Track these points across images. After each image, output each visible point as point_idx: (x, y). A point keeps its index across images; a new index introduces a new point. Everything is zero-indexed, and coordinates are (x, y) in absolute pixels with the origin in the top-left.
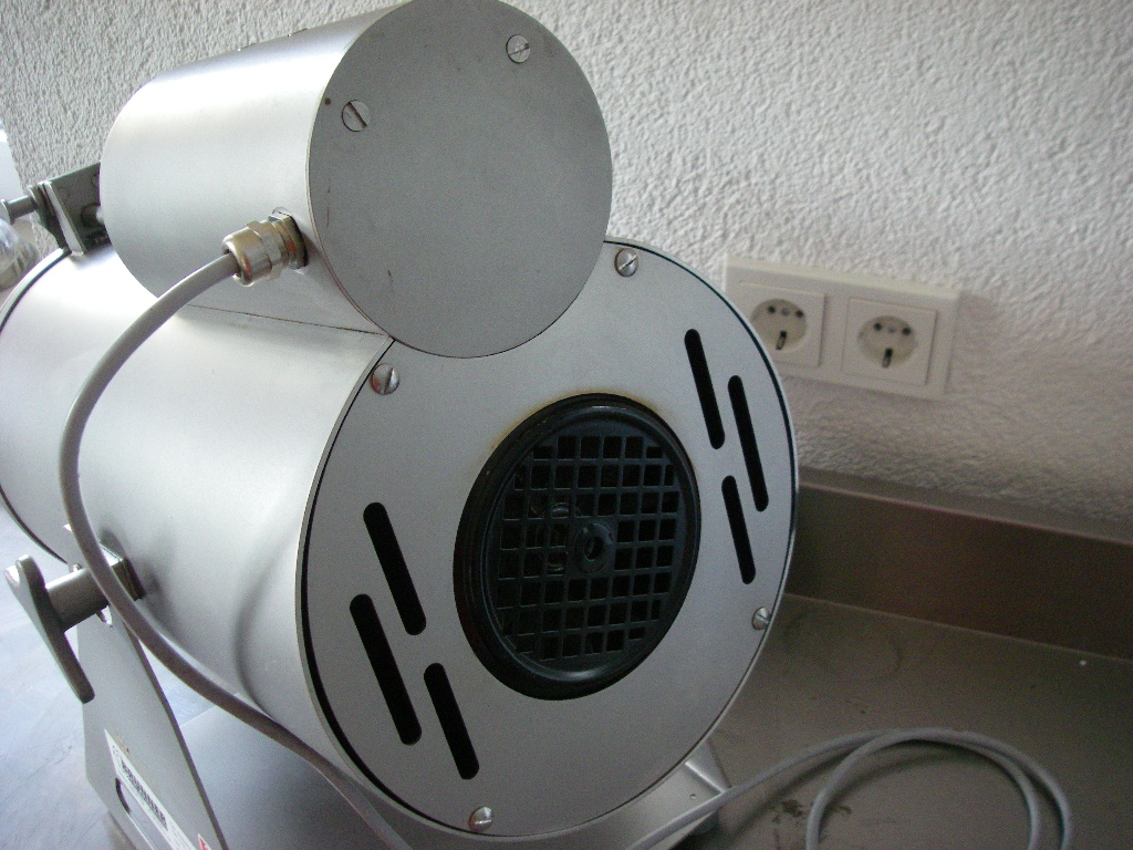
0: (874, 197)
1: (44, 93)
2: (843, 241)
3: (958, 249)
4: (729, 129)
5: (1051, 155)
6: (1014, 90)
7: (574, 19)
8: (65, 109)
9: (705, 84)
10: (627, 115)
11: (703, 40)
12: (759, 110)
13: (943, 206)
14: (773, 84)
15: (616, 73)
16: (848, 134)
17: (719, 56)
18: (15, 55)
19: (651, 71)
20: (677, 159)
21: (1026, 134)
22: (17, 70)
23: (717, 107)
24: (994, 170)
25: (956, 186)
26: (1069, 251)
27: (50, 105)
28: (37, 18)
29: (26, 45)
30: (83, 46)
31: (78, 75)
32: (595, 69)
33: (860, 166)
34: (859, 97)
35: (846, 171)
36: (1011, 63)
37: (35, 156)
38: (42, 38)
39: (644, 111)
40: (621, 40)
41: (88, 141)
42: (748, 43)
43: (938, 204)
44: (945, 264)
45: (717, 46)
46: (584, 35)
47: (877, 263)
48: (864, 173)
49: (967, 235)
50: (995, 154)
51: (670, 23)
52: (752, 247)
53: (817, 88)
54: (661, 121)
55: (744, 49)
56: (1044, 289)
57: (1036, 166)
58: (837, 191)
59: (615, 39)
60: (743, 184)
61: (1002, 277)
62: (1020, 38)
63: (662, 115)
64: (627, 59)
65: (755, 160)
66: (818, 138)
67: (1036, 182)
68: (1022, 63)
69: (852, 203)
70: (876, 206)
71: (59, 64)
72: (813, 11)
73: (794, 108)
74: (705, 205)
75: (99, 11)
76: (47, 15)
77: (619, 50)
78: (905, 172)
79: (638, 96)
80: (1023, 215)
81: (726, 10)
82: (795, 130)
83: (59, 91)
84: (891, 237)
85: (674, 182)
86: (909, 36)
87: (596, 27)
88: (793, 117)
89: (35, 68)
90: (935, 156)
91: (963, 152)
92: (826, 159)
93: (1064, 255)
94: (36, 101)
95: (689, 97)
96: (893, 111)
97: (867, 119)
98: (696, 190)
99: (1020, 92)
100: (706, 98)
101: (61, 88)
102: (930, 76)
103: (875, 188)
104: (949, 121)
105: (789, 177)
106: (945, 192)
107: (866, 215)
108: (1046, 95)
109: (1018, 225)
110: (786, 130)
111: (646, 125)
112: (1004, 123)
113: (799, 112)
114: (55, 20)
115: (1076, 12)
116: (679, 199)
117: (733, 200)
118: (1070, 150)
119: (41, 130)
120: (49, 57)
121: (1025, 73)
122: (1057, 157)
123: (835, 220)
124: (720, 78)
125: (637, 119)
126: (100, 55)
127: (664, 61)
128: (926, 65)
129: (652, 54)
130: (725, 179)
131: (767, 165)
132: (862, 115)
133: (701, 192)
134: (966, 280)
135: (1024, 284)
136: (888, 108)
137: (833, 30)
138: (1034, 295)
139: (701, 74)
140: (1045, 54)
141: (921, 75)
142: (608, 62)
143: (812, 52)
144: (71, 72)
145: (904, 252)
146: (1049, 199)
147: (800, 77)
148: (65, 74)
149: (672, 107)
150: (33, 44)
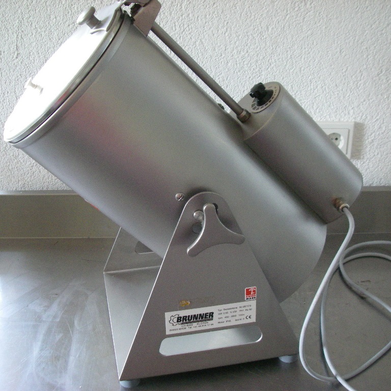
0: (327, 94)
1: (8, 93)
2: (318, 111)
3: (353, 108)
4: (282, 78)
5: (378, 75)
6: (367, 56)
7: (232, 46)
9: (274, 64)
10: (248, 77)
11: (274, 49)
12: (291, 71)
13: (348, 95)
14: (296, 62)
15: (245, 63)
16: (319, 76)
17: (279, 55)
19: (257, 61)
21: (371, 69)
23: (278, 71)
24: (362, 81)
25: (351, 88)
26: (385, 104)
27: (10, 97)
28: (11, 62)
30: (30, 72)
32: (238, 62)
33: (323, 85)
34: (322, 63)
35: (318, 88)
36: (366, 48)
38: (11, 70)
39: (254, 75)
40: (247, 52)
42: (288, 49)
43: (346, 94)
44: (349, 113)
45: (279, 51)
46: (235, 51)
47: (328, 117)
48: (324, 87)
49: (355, 103)
50: (362, 77)
51: (264, 44)
53: (310, 62)
56: (378, 117)
57: (374, 79)
58: (315, 95)
59: (245, 51)
61: (366, 115)
62: (368, 41)
64: (249, 58)
65: (290, 87)
66: (310, 78)
67: (374, 84)
68: (369, 48)
69: (320, 98)
70: (328, 98)
71: (18, 80)
72: (309, 38)
73: (302, 69)
75: (41, 57)
76: (16, 61)
77: (246, 55)
78: (336, 85)
79: (252, 70)
80: (371, 94)
81: (282, 39)
82: (303, 76)
84: (332, 107)
86: (337, 42)
87: (239, 48)
88: (302, 72)
89: (5, 83)
90: (345, 79)
91: (353, 77)
92: (312, 84)
93: (383, 106)
95: (269, 69)
96: (333, 66)
97: (325, 70)
99: (369, 57)
100: (274, 68)
101: (16, 90)
102: (343, 54)
103: (327, 92)
104: (349, 68)
105: (301, 92)
106: (348, 90)
107: (324, 101)
108: (376, 57)
109: (370, 98)
110: (300, 77)
111: (254, 80)
112: (365, 66)
113: (304, 70)
114: (20, 63)
115: (383, 32)
118: (384, 72)
120: (14, 78)
121: (370, 51)
122: (380, 75)
123: (315, 104)
124: (280, 61)
125: (251, 78)
127: (261, 58)
128: (342, 51)
129: (257, 56)
131: (294, 88)
132: (323, 69)
134: (355, 118)
135: (372, 117)
136: (331, 66)
137: (315, 43)
138: (375, 119)
139: (273, 61)
140: (375, 45)
141: (341, 54)
142: (242, 60)
143: (308, 51)
144: (23, 83)
145: (336, 112)
146: (378, 88)
147: (304, 59)
148: (19, 84)
149: (263, 73)
150: (7, 73)
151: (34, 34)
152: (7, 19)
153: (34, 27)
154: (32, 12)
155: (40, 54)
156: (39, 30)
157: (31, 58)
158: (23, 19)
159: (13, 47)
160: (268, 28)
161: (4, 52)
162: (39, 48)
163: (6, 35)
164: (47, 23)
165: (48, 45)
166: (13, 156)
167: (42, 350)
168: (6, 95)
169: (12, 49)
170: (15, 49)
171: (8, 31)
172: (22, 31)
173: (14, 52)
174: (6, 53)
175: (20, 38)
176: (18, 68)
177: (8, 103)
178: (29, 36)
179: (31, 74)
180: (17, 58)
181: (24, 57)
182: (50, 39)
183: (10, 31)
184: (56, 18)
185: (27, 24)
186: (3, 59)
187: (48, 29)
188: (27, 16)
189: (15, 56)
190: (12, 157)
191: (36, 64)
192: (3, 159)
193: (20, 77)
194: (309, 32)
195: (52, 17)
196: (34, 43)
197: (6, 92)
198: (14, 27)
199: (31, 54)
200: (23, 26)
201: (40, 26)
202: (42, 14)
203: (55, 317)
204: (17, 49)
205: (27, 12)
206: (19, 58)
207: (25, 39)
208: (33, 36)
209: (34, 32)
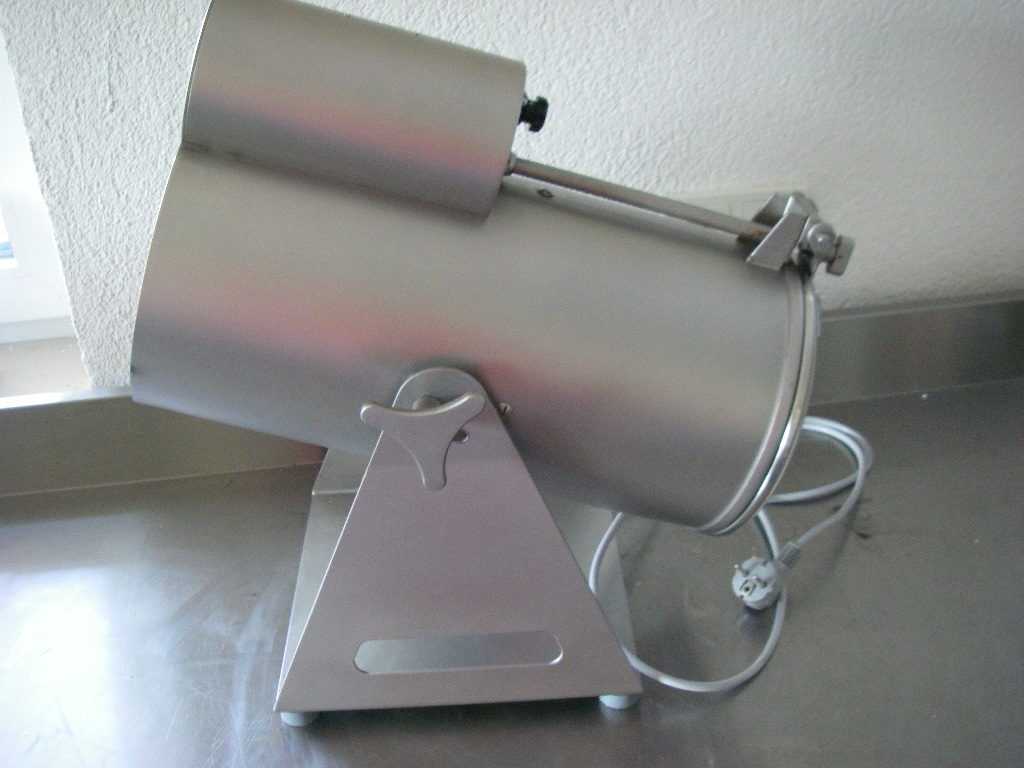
1: (98, 185)
4: (660, 108)
5: (850, 87)
6: (827, 51)
7: (557, 51)
8: (119, 195)
9: (644, 81)
10: (592, 111)
11: (642, 51)
12: (679, 91)
14: (687, 73)
15: (585, 84)
17: (653, 61)
18: (72, 157)
19: (608, 78)
20: (627, 135)
22: (73, 169)
23: (652, 96)
27: (104, 194)
28: (99, 122)
29: (85, 146)
30: (143, 137)
31: (136, 162)
32: (571, 83)
33: (742, 116)
35: (733, 121)
37: (83, 242)
38: (103, 137)
39: (604, 106)
40: (588, 61)
41: (139, 218)
42: (671, 49)
45: (652, 54)
46: (564, 61)
51: (621, 43)
52: (676, 186)
53: (714, 70)
54: (615, 111)
55: (668, 53)
57: (842, 95)
58: (728, 135)
59: (584, 58)
60: (669, 144)
63: (616, 107)
64: (593, 73)
65: (677, 125)
66: (715, 103)
68: (830, 34)
69: (738, 141)
71: (117, 157)
72: (710, 23)
73: (700, 86)
74: (644, 163)
75: (163, 105)
76: (110, 118)
77: (587, 68)
79: (600, 96)
81: (657, 29)
83: (114, 180)
85: (624, 151)
86: (767, 28)
87: (572, 54)
88: (700, 92)
89: (92, 164)
92: (721, 116)
94: (89, 194)
95: (634, 92)
98: (639, 154)
99: (830, 52)
100: (645, 90)
101: (116, 177)
104: (792, 77)
105: (699, 132)
107: (747, 147)
108: (844, 51)
110: (695, 102)
111: (605, 116)
113: (703, 88)
114: (119, 120)
116: (628, 163)
117: (663, 156)
118: (860, 80)
119: (92, 217)
120: (108, 153)
121: (833, 40)
123: (728, 155)
124: (654, 75)
125: (599, 113)
126: (159, 142)
127: (617, 70)
128: (777, 45)
129: (609, 66)
130: (659, 142)
131: (685, 127)
132: (741, 83)
133: (642, 155)
134: (808, 176)
136: (756, 76)
137: (723, 33)
139: (642, 74)
142: (580, 77)
143: (710, 48)
144: (129, 161)
147: (703, 65)
148: (122, 164)
149: (623, 100)
150: (93, 144)
151: (145, 58)
152: (84, 31)
153: (144, 44)
154: (137, 13)
155: (161, 99)
156: (155, 50)
157: (141, 108)
158: (119, 28)
159: (103, 88)
160: (627, 9)
161: (84, 101)
162: (158, 86)
163: (85, 65)
164: (171, 32)
165: (177, 79)
166: (120, 313)
167: (249, 717)
168: (95, 190)
169: (100, 92)
170: (107, 92)
171: (89, 55)
172: (120, 55)
173: (106, 100)
174: (88, 102)
175: (115, 68)
176: (116, 132)
177: (101, 207)
178: (134, 63)
179: (144, 142)
180: (112, 110)
181: (126, 107)
182: (180, 66)
183: (94, 57)
184: (188, 20)
185: (128, 39)
186: (82, 117)
187: (173, 45)
188: (126, 21)
189: (108, 108)
190: (118, 316)
191: (153, 119)
192: (99, 322)
193: (120, 149)
194: (711, 12)
195: (181, 19)
196: (147, 78)
197: (95, 184)
198: (102, 45)
199: (142, 100)
200: (119, 43)
201: (156, 41)
202: (158, 15)
203: (261, 644)
204: (111, 93)
205: (127, 12)
206: (118, 110)
207: (126, 71)
208: (144, 62)
209: (145, 54)
